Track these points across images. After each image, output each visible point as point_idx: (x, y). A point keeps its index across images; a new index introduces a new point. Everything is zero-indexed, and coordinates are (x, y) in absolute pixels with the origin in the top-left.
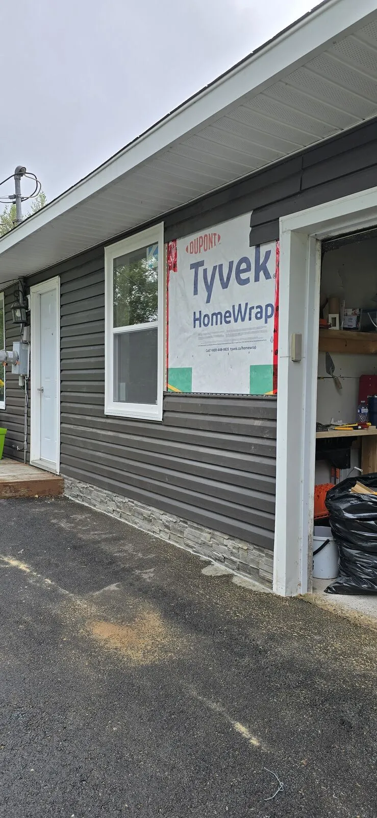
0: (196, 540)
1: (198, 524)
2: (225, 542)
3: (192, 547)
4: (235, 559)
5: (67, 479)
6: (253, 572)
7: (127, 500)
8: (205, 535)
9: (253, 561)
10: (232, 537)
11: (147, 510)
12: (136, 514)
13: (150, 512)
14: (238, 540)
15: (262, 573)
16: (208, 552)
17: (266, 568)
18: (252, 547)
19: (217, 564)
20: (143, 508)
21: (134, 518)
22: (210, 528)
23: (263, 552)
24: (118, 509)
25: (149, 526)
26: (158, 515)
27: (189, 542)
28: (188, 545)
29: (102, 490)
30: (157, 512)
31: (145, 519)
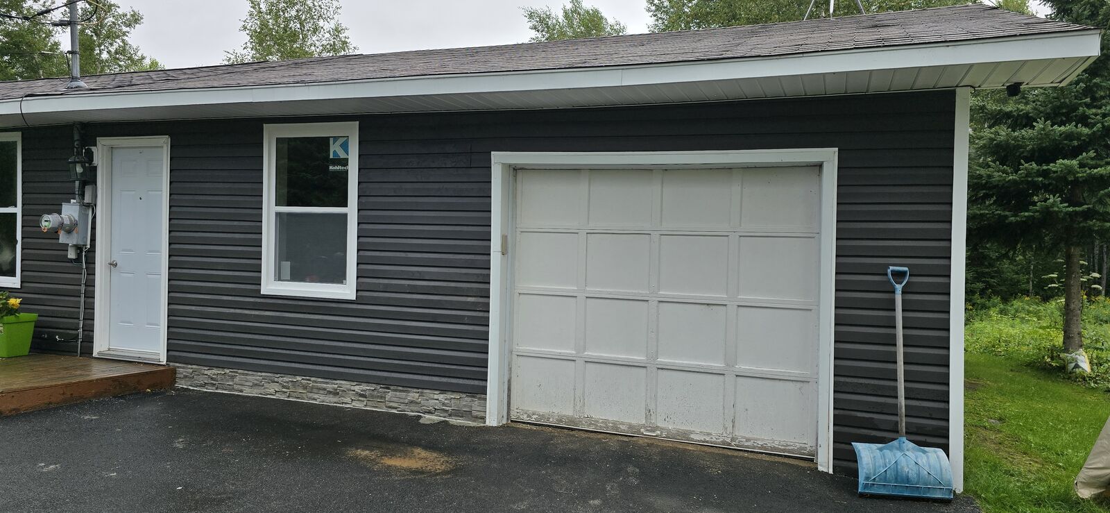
0: (402, 401)
1: (403, 387)
2: (436, 397)
3: (395, 408)
4: (447, 408)
5: (181, 367)
6: (468, 414)
7: (299, 378)
8: (413, 395)
9: (465, 406)
10: (443, 391)
11: (332, 384)
12: (315, 391)
13: (336, 386)
14: (450, 393)
15: (475, 413)
16: (416, 409)
17: (478, 409)
18: (464, 395)
19: (427, 416)
20: (327, 383)
21: (310, 395)
22: (418, 388)
23: (474, 397)
24: (284, 390)
25: (336, 399)
26: (348, 387)
27: (391, 404)
28: (390, 407)
29: (253, 373)
30: (345, 384)
31: (330, 392)
